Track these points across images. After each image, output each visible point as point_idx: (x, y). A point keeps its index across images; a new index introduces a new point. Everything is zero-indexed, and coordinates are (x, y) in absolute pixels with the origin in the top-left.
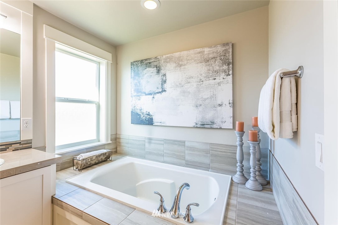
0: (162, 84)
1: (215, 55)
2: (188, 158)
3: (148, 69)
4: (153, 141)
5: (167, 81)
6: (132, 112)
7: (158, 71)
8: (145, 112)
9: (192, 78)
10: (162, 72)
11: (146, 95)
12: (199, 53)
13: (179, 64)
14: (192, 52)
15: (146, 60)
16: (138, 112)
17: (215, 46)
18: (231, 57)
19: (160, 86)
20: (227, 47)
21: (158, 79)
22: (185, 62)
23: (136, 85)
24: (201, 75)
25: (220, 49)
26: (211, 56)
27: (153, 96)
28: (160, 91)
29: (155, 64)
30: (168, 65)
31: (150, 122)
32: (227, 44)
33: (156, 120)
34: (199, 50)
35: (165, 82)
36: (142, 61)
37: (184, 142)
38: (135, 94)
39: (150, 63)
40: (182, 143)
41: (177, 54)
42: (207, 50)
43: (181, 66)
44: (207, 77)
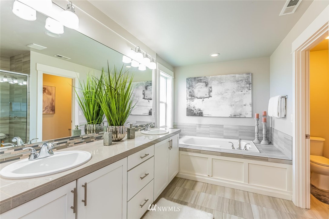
0: (209, 93)
1: (242, 79)
2: (225, 134)
3: (199, 83)
4: (202, 126)
5: (212, 91)
6: (187, 109)
7: (207, 85)
8: (197, 108)
9: (229, 90)
10: (209, 85)
11: (198, 98)
12: (233, 77)
13: (221, 82)
14: (228, 76)
15: (198, 78)
16: (192, 109)
17: (243, 74)
18: (251, 80)
19: (208, 94)
20: (249, 75)
21: (206, 90)
22: (224, 81)
23: (190, 92)
24: (234, 89)
25: (245, 76)
26: (240, 79)
27: (203, 99)
28: (208, 96)
29: (204, 80)
30: (213, 82)
31: (201, 114)
32: (249, 74)
33: (204, 113)
34: (233, 75)
35: (211, 91)
36: (195, 78)
37: (223, 126)
38: (190, 98)
39: (200, 80)
40: (222, 126)
41: (219, 76)
42: (237, 76)
43: (221, 83)
44: (238, 90)
